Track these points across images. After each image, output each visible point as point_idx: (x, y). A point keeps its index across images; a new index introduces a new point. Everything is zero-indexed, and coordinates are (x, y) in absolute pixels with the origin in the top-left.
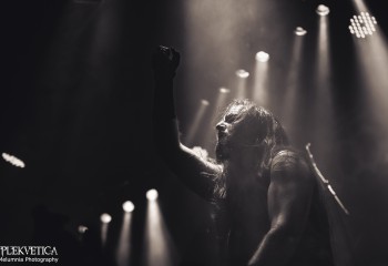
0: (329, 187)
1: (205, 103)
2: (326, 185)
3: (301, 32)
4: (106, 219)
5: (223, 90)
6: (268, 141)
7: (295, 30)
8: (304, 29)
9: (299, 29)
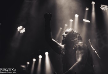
0: (95, 51)
1: (61, 28)
2: (94, 51)
3: (87, 9)
4: (34, 60)
5: (66, 25)
6: (76, 39)
7: (86, 8)
8: (88, 8)
9: (87, 8)
